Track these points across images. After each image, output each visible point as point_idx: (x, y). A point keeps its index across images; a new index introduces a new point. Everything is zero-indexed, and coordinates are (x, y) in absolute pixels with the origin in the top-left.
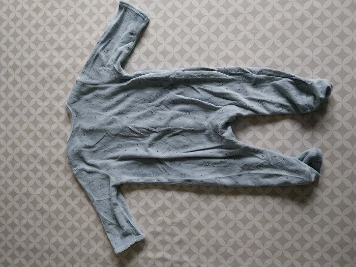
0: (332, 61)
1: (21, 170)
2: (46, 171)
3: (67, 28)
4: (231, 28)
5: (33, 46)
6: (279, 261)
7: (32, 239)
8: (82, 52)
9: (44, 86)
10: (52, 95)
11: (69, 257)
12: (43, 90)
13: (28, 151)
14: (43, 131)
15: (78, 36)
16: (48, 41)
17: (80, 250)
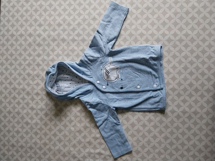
0: (204, 38)
1: (14, 98)
2: (30, 99)
3: (45, 13)
4: (145, 16)
5: (24, 23)
6: (169, 156)
7: (20, 140)
8: (54, 28)
9: (30, 48)
10: (35, 53)
11: (43, 151)
12: (30, 50)
13: (19, 87)
14: (29, 75)
15: (52, 18)
16: (33, 20)
17: (50, 147)
